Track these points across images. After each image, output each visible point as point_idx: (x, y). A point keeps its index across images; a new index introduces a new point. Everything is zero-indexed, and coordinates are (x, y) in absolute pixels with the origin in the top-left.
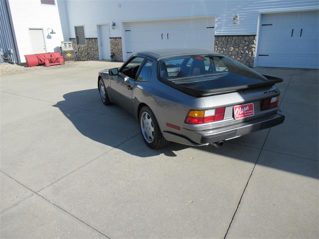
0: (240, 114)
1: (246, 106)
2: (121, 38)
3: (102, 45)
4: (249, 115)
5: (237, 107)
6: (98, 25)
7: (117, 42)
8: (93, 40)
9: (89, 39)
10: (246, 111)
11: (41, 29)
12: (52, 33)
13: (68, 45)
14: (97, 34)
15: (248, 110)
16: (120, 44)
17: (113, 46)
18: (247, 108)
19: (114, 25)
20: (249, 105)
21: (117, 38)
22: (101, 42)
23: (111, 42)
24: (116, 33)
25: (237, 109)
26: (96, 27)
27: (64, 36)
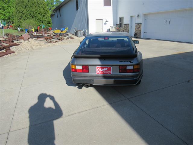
0: (100, 72)
1: (105, 68)
2: (141, 24)
3: (131, 28)
4: (108, 73)
5: (98, 67)
6: (130, 16)
7: (139, 26)
8: (127, 25)
9: (125, 24)
10: (105, 70)
11: (102, 20)
12: (107, 21)
13: (113, 28)
14: (129, 21)
15: (107, 71)
16: (140, 27)
17: (137, 29)
18: (106, 69)
19: (139, 16)
20: (108, 67)
21: (139, 24)
22: (131, 26)
23: (136, 27)
24: (139, 21)
25: (99, 68)
26: (129, 17)
27: (113, 23)
